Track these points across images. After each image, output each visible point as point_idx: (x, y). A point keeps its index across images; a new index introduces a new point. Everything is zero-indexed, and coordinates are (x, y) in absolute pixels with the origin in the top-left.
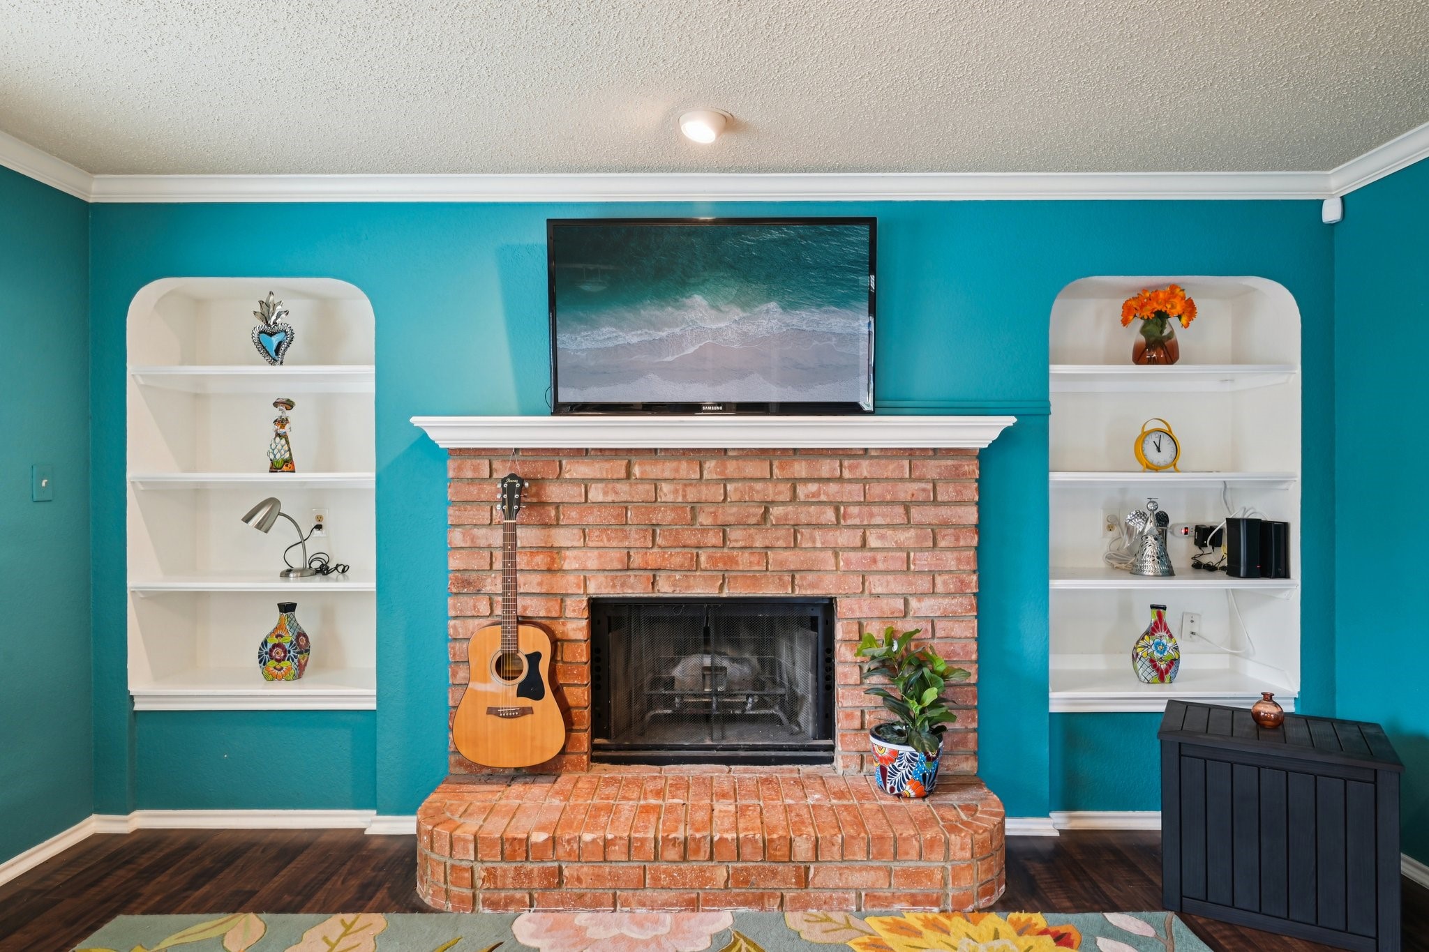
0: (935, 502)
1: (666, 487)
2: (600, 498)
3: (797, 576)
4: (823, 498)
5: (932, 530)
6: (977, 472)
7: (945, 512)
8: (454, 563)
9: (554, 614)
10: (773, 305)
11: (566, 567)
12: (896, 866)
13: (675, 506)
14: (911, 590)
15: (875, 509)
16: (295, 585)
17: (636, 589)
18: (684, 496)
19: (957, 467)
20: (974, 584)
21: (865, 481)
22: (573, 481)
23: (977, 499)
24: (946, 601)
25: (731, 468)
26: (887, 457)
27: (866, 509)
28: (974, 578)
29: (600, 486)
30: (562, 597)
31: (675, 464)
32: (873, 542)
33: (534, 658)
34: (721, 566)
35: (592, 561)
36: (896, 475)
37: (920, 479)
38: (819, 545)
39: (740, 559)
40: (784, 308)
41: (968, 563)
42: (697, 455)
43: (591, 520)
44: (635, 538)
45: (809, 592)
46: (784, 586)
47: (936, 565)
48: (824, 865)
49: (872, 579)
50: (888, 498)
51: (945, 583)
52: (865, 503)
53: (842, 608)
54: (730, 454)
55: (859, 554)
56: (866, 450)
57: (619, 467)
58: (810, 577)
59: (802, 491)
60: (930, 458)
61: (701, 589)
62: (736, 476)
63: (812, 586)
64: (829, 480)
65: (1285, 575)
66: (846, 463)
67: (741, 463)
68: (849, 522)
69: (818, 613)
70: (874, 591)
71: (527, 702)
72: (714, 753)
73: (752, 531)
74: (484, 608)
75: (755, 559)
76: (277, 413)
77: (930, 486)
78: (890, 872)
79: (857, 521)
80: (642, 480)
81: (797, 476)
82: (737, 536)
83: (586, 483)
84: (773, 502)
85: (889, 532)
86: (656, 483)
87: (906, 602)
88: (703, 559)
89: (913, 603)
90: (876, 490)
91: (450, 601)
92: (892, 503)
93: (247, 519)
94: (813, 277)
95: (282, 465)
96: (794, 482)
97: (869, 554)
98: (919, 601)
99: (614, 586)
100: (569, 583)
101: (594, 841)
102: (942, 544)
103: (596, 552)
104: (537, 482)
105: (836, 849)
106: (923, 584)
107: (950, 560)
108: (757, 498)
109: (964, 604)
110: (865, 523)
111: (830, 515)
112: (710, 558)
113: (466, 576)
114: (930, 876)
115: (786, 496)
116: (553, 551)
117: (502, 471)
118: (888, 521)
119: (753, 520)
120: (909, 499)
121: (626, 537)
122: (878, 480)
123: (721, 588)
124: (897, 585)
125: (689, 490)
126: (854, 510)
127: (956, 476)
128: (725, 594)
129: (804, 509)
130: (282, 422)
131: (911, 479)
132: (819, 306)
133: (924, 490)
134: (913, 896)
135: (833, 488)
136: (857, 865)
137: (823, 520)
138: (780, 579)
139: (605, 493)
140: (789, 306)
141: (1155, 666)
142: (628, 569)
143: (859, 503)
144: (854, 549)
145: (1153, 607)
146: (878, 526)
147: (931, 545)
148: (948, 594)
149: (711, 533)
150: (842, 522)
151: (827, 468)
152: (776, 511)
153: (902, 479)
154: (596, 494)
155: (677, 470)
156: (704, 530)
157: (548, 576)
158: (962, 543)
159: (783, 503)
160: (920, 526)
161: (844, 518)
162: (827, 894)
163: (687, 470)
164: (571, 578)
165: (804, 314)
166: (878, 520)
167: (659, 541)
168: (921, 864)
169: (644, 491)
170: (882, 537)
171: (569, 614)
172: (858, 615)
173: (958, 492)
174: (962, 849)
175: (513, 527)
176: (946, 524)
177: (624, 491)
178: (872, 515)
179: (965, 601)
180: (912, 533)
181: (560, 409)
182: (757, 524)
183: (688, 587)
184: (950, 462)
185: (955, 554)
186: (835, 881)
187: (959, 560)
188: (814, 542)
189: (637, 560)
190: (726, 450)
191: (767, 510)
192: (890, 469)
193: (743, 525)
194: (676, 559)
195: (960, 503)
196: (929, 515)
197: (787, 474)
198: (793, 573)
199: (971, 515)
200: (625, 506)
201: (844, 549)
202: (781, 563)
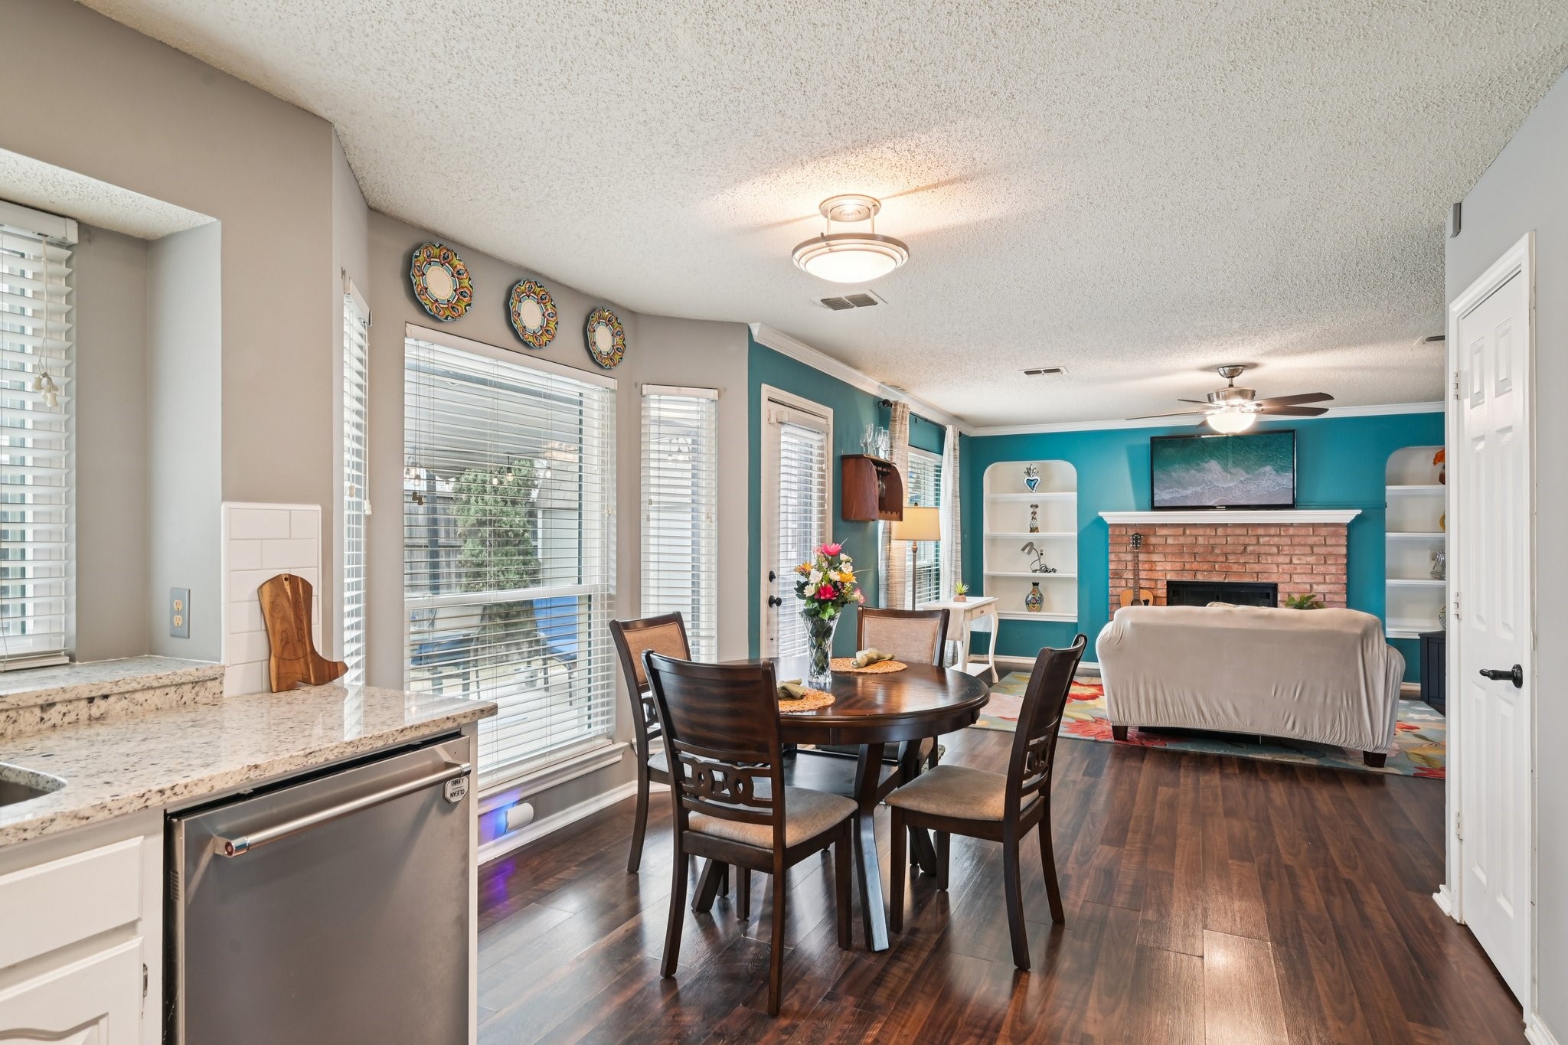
0: (1325, 544)
1: (1200, 539)
2: (1172, 542)
3: (1260, 574)
4: (1272, 543)
5: (1325, 557)
6: (1346, 532)
7: (1330, 549)
8: (1112, 566)
9: (1152, 587)
11: (1158, 569)
13: (1204, 545)
14: (1312, 581)
15: (1296, 548)
16: (1038, 575)
17: (1187, 578)
18: (1208, 542)
19: (1336, 531)
20: (1344, 579)
21: (1291, 536)
22: (1160, 536)
23: (1346, 544)
24: (1331, 586)
25: (1229, 531)
26: (1302, 527)
27: (1291, 548)
28: (1345, 577)
29: (1172, 538)
30: (1155, 581)
31: (1204, 529)
32: (1295, 561)
34: (1225, 569)
35: (1169, 567)
36: (1307, 534)
37: (1317, 536)
38: (1269, 562)
39: (1233, 567)
41: (1342, 571)
42: (1215, 526)
43: (1168, 551)
44: (1187, 558)
45: (1265, 581)
46: (1253, 578)
47: (1326, 571)
49: (1294, 576)
50: (1302, 543)
51: (1331, 579)
52: (1292, 545)
53: (1280, 587)
54: (1229, 525)
55: (1289, 566)
56: (1292, 523)
57: (1180, 531)
58: (1265, 575)
59: (1262, 540)
60: (1323, 527)
61: (1216, 579)
62: (1231, 534)
64: (1274, 536)
66: (1283, 529)
67: (1234, 529)
68: (1284, 553)
69: (1270, 591)
70: (1295, 581)
73: (1239, 556)
74: (1123, 583)
75: (1240, 567)
76: (1032, 510)
77: (1323, 539)
79: (1287, 553)
80: (1190, 535)
81: (1259, 534)
82: (1232, 558)
83: (1166, 537)
84: (1248, 545)
85: (1303, 557)
86: (1196, 537)
87: (1311, 587)
88: (1217, 566)
89: (1315, 587)
90: (1296, 540)
91: (1108, 580)
92: (1305, 545)
93: (1023, 550)
95: (1032, 530)
96: (1258, 537)
97: (1293, 566)
98: (1317, 585)
99: (1178, 576)
100: (1159, 575)
102: (1329, 562)
103: (1170, 563)
104: (1146, 536)
106: (1320, 579)
107: (1333, 569)
108: (1241, 542)
109: (1341, 588)
110: (1292, 553)
111: (1275, 550)
112: (1220, 566)
113: (1116, 571)
115: (1254, 542)
116: (1153, 562)
117: (1131, 532)
118: (1302, 552)
119: (1239, 552)
120: (1312, 543)
121: (1183, 558)
122: (1298, 536)
123: (1225, 578)
124: (1306, 579)
125: (1210, 539)
126: (1286, 548)
127: (1335, 535)
128: (1226, 581)
129: (1263, 548)
130: (1034, 513)
131: (1314, 535)
133: (1320, 540)
135: (1276, 539)
137: (1272, 552)
138: (1252, 575)
139: (1175, 541)
142: (1184, 570)
143: (1288, 545)
144: (1286, 564)
146: (1298, 555)
147: (1323, 562)
148: (1332, 583)
149: (1220, 557)
150: (1281, 553)
151: (1272, 531)
152: (1250, 549)
153: (1309, 536)
154: (1170, 541)
155: (1206, 532)
156: (1217, 555)
157: (1150, 572)
158: (1339, 562)
159: (1253, 545)
160: (1318, 555)
161: (1282, 551)
163: (1210, 532)
164: (1160, 573)
166: (1297, 552)
167: (1197, 559)
169: (1191, 540)
170: (1300, 559)
171: (1158, 586)
172: (1288, 591)
173: (1337, 541)
175: (1138, 553)
176: (1331, 554)
177: (1182, 541)
178: (1294, 550)
179: (1340, 587)
180: (1314, 557)
181: (1154, 508)
182: (1241, 553)
183: (1210, 578)
184: (1333, 529)
185: (1335, 567)
187: (1337, 569)
188: (1267, 560)
189: (1188, 567)
190: (1227, 524)
191: (1245, 548)
192: (1303, 531)
193: (1234, 553)
194: (1205, 566)
195: (1338, 545)
196: (1322, 550)
197: (1255, 533)
198: (1257, 573)
199: (1344, 551)
200: (1182, 545)
201: (1281, 564)
202: (1252, 569)
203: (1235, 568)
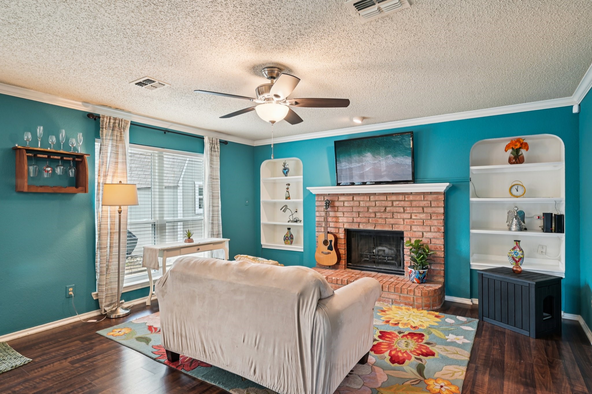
0: (431, 207)
1: (361, 203)
2: (347, 205)
3: (393, 225)
4: (400, 205)
5: (430, 214)
6: (443, 198)
7: (434, 209)
8: (317, 219)
9: (337, 232)
10: (390, 156)
11: (339, 221)
12: (401, 295)
13: (364, 207)
14: (424, 230)
15: (414, 208)
16: (290, 224)
17: (355, 227)
18: (366, 205)
19: (437, 197)
20: (442, 229)
21: (411, 201)
22: (341, 201)
23: (443, 206)
24: (434, 234)
25: (377, 198)
26: (417, 195)
27: (411, 209)
28: (443, 228)
29: (347, 202)
30: (339, 228)
32: (413, 217)
33: (331, 241)
34: (374, 222)
35: (345, 220)
36: (420, 199)
37: (427, 201)
38: (399, 218)
39: (379, 220)
40: (393, 157)
41: (441, 224)
42: (369, 195)
43: (345, 210)
44: (355, 215)
45: (396, 230)
46: (390, 228)
47: (431, 224)
48: (384, 292)
49: (413, 227)
50: (418, 205)
51: (434, 229)
53: (405, 234)
54: (376, 194)
55: (410, 220)
56: (411, 193)
57: (351, 198)
58: (397, 226)
59: (395, 204)
60: (429, 195)
61: (370, 228)
62: (378, 200)
63: (397, 228)
64: (401, 201)
66: (406, 196)
67: (379, 196)
68: (407, 212)
69: (399, 235)
70: (414, 230)
71: (329, 251)
73: (382, 214)
74: (323, 230)
75: (383, 220)
76: (287, 187)
77: (429, 202)
79: (409, 212)
80: (356, 201)
81: (393, 200)
82: (378, 215)
83: (344, 202)
84: (387, 206)
85: (418, 215)
86: (359, 202)
87: (423, 234)
88: (370, 220)
89: (425, 234)
90: (414, 204)
91: (316, 228)
92: (419, 207)
93: (281, 210)
94: (401, 147)
95: (288, 198)
96: (392, 201)
97: (412, 220)
98: (426, 233)
99: (350, 226)
100: (340, 225)
102: (433, 218)
103: (346, 218)
104: (333, 201)
105: (387, 288)
106: (428, 229)
107: (435, 223)
108: (383, 205)
109: (440, 235)
110: (411, 212)
111: (402, 210)
112: (372, 220)
113: (319, 222)
114: (410, 299)
115: (390, 205)
116: (337, 217)
117: (325, 199)
118: (418, 211)
119: (382, 211)
120: (423, 206)
121: (353, 215)
122: (415, 201)
123: (375, 227)
124: (420, 229)
125: (367, 203)
126: (408, 209)
127: (437, 200)
128: (376, 229)
129: (395, 208)
130: (288, 189)
131: (424, 200)
132: (403, 156)
133: (428, 203)
134: (405, 303)
135: (402, 203)
136: (392, 293)
137: (400, 211)
138: (389, 226)
139: (348, 204)
140: (395, 156)
141: (514, 259)
142: (353, 222)
143: (410, 207)
144: (408, 219)
145: (515, 241)
146: (415, 213)
147: (430, 218)
148: (435, 232)
149: (372, 214)
150: (405, 212)
151: (401, 197)
152: (388, 209)
153: (421, 200)
155: (364, 198)
156: (371, 213)
157: (336, 223)
158: (439, 218)
159: (390, 207)
160: (427, 213)
161: (406, 211)
162: (385, 299)
163: (367, 198)
164: (340, 224)
165: (399, 158)
166: (415, 211)
167: (360, 216)
168: (408, 295)
169: (357, 204)
170: (416, 216)
171: (340, 232)
172: (409, 236)
173: (438, 204)
175: (328, 211)
176: (434, 213)
177: (352, 204)
178: (413, 210)
179: (440, 234)
180: (424, 215)
181: (338, 184)
182: (383, 212)
183: (367, 227)
184: (435, 196)
185: (437, 221)
186: (386, 296)
187: (438, 223)
188: (398, 217)
189: (355, 220)
190: (375, 193)
191: (386, 209)
192: (418, 198)
193: (380, 212)
194: (364, 220)
195: (438, 207)
196: (430, 210)
197: (391, 199)
198: (392, 225)
199: (442, 210)
200: (352, 207)
201: (406, 219)
202: (389, 222)
203: (380, 221)
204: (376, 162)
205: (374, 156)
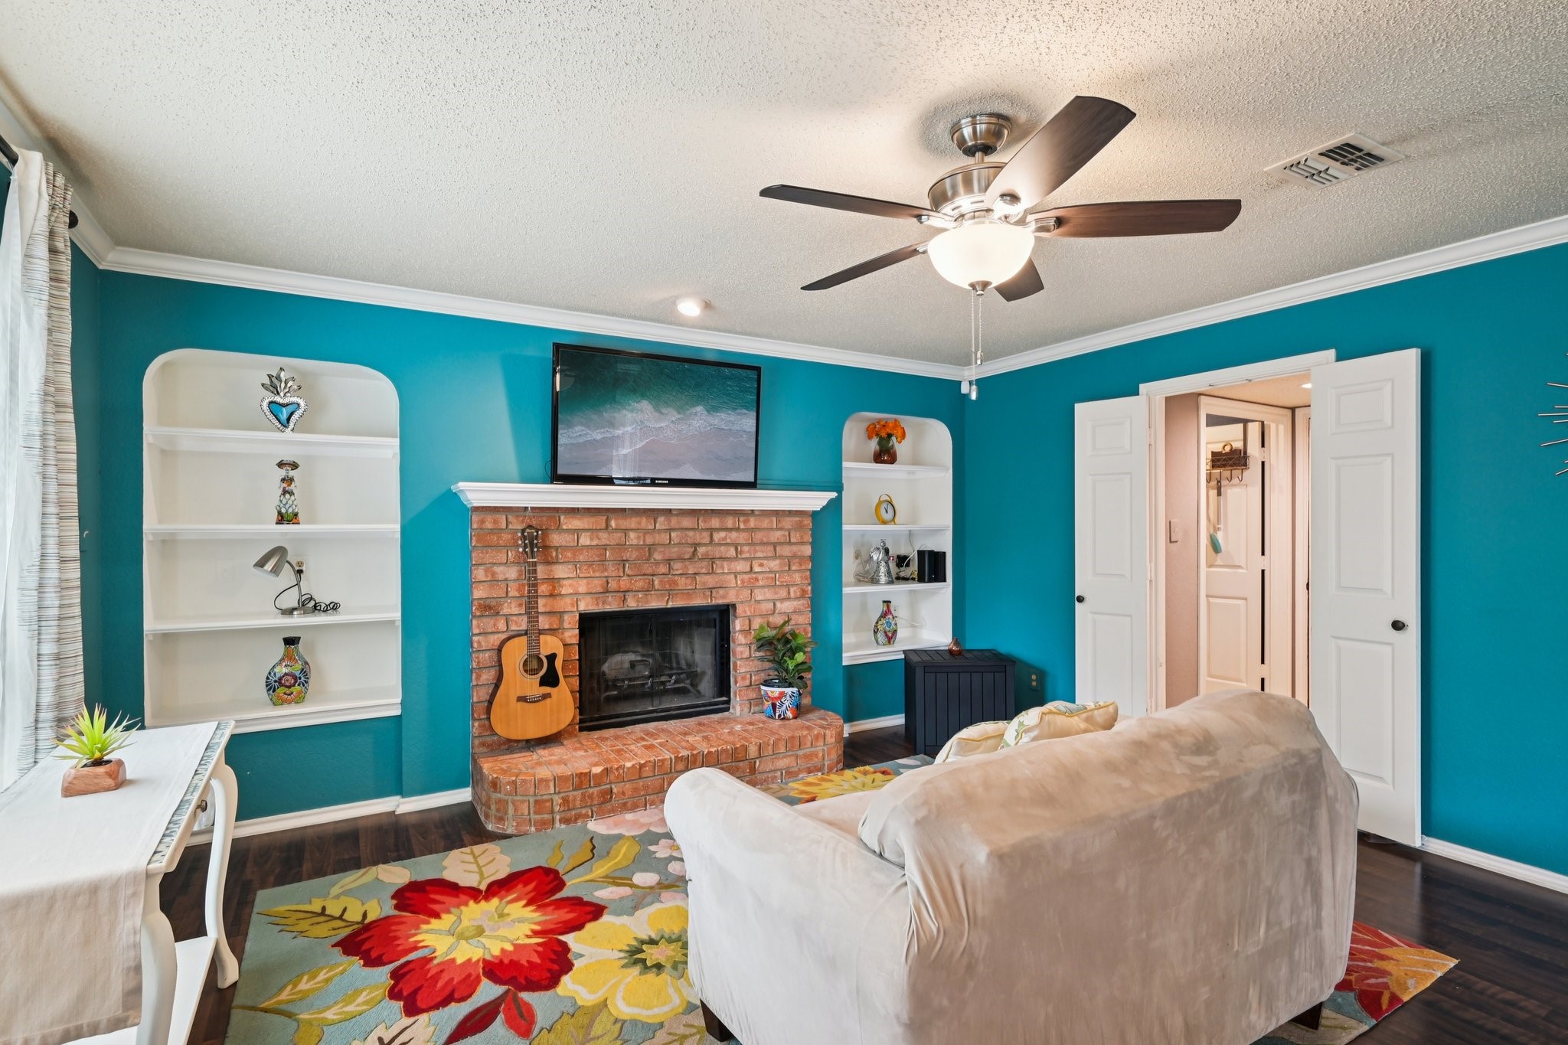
0: (790, 543)
1: (632, 535)
2: (588, 543)
3: (714, 591)
4: (729, 541)
5: (788, 560)
6: (811, 524)
7: (794, 548)
8: (479, 593)
9: (555, 627)
11: (563, 592)
12: (800, 753)
13: (637, 547)
14: (777, 597)
15: (758, 548)
16: (298, 620)
17: (612, 605)
18: (644, 541)
19: (801, 522)
20: (809, 592)
21: (752, 530)
22: (568, 531)
23: (811, 540)
24: (796, 603)
25: (674, 522)
26: (764, 515)
27: (753, 548)
28: (810, 588)
29: (588, 534)
30: (561, 614)
31: (638, 519)
32: (757, 569)
33: (552, 658)
34: (667, 587)
35: (582, 587)
36: (769, 526)
37: (781, 529)
38: (726, 571)
39: (679, 582)
41: (807, 579)
42: (653, 513)
43: (581, 558)
44: (612, 571)
46: (705, 599)
47: (790, 582)
48: (764, 759)
49: (756, 591)
50: (765, 540)
51: (795, 592)
52: (752, 544)
53: (736, 610)
54: (674, 512)
55: (749, 576)
56: (753, 511)
57: (601, 521)
58: (721, 592)
59: (717, 536)
60: (787, 516)
61: (655, 604)
62: (677, 527)
63: (723, 597)
65: (945, 581)
66: (742, 519)
67: (680, 518)
68: (743, 556)
69: (716, 616)
70: (757, 599)
71: (547, 689)
72: (655, 715)
73: (687, 563)
74: (503, 626)
75: (689, 581)
76: (282, 473)
77: (787, 533)
78: (797, 756)
79: (748, 555)
80: (616, 530)
81: (713, 527)
82: (677, 566)
83: (577, 532)
84: (699, 544)
85: (765, 562)
86: (625, 531)
87: (774, 604)
88: (656, 583)
89: (778, 605)
90: (758, 536)
91: (475, 622)
92: (767, 544)
93: (261, 565)
95: (289, 518)
96: (712, 531)
97: (754, 576)
98: (781, 603)
99: (597, 604)
100: (565, 604)
101: (633, 766)
102: (793, 568)
103: (585, 581)
104: (546, 532)
105: (770, 748)
106: (783, 593)
107: (797, 577)
108: (690, 541)
109: (805, 604)
110: (752, 556)
111: (732, 552)
112: (661, 582)
113: (487, 602)
114: (816, 755)
115: (707, 540)
116: (553, 581)
117: (517, 525)
118: (765, 555)
119: (687, 556)
120: (776, 541)
121: (606, 570)
122: (759, 530)
123: (667, 602)
124: (768, 594)
125: (647, 536)
126: (746, 548)
127: (800, 527)
128: (669, 606)
129: (718, 548)
130: (288, 480)
131: (778, 529)
133: (784, 535)
134: (809, 768)
135: (734, 535)
136: (781, 756)
137: (728, 555)
138: (703, 594)
139: (592, 539)
141: (886, 635)
142: (607, 592)
143: (748, 544)
144: (746, 573)
145: (884, 602)
146: (759, 558)
147: (787, 569)
148: (796, 598)
149: (661, 565)
150: (739, 556)
151: (730, 522)
152: (701, 550)
153: (772, 529)
154: (585, 540)
155: (639, 523)
156: (657, 563)
157: (551, 599)
158: (803, 568)
159: (705, 545)
160: (781, 557)
161: (741, 554)
162: (766, 775)
163: (645, 523)
164: (568, 600)
166: (759, 555)
167: (627, 571)
168: (813, 749)
169: (618, 537)
170: (761, 565)
171: (566, 625)
172: (748, 614)
173: (802, 537)
174: (831, 737)
175: (535, 564)
176: (794, 556)
177: (604, 538)
178: (756, 551)
179: (805, 602)
180: (777, 562)
181: (556, 478)
182: (690, 559)
183: (647, 602)
184: (797, 519)
185: (800, 574)
186: (770, 767)
187: (802, 577)
188: (723, 569)
189: (613, 585)
190: (670, 510)
191: (695, 549)
192: (765, 523)
193: (681, 559)
194: (640, 583)
195: (802, 543)
196: (786, 551)
197: (708, 526)
198: (711, 589)
199: (807, 550)
200: (605, 548)
201: (740, 573)
202: (704, 583)
203: (682, 582)
204: (662, 425)
205: (657, 409)
